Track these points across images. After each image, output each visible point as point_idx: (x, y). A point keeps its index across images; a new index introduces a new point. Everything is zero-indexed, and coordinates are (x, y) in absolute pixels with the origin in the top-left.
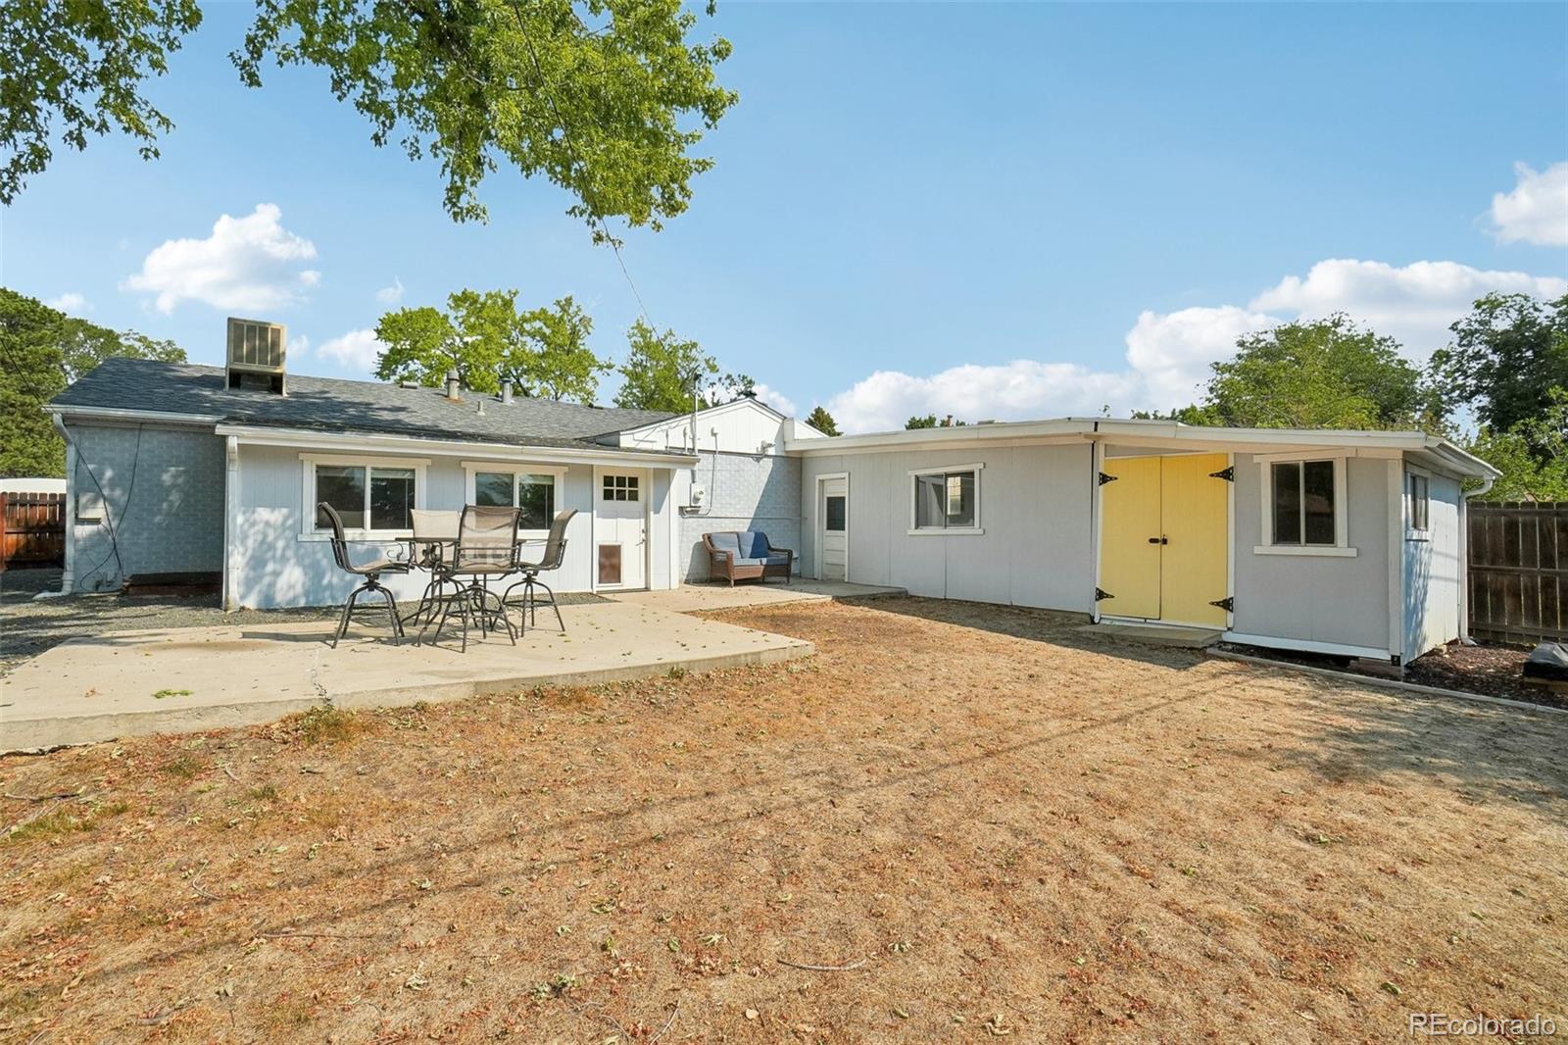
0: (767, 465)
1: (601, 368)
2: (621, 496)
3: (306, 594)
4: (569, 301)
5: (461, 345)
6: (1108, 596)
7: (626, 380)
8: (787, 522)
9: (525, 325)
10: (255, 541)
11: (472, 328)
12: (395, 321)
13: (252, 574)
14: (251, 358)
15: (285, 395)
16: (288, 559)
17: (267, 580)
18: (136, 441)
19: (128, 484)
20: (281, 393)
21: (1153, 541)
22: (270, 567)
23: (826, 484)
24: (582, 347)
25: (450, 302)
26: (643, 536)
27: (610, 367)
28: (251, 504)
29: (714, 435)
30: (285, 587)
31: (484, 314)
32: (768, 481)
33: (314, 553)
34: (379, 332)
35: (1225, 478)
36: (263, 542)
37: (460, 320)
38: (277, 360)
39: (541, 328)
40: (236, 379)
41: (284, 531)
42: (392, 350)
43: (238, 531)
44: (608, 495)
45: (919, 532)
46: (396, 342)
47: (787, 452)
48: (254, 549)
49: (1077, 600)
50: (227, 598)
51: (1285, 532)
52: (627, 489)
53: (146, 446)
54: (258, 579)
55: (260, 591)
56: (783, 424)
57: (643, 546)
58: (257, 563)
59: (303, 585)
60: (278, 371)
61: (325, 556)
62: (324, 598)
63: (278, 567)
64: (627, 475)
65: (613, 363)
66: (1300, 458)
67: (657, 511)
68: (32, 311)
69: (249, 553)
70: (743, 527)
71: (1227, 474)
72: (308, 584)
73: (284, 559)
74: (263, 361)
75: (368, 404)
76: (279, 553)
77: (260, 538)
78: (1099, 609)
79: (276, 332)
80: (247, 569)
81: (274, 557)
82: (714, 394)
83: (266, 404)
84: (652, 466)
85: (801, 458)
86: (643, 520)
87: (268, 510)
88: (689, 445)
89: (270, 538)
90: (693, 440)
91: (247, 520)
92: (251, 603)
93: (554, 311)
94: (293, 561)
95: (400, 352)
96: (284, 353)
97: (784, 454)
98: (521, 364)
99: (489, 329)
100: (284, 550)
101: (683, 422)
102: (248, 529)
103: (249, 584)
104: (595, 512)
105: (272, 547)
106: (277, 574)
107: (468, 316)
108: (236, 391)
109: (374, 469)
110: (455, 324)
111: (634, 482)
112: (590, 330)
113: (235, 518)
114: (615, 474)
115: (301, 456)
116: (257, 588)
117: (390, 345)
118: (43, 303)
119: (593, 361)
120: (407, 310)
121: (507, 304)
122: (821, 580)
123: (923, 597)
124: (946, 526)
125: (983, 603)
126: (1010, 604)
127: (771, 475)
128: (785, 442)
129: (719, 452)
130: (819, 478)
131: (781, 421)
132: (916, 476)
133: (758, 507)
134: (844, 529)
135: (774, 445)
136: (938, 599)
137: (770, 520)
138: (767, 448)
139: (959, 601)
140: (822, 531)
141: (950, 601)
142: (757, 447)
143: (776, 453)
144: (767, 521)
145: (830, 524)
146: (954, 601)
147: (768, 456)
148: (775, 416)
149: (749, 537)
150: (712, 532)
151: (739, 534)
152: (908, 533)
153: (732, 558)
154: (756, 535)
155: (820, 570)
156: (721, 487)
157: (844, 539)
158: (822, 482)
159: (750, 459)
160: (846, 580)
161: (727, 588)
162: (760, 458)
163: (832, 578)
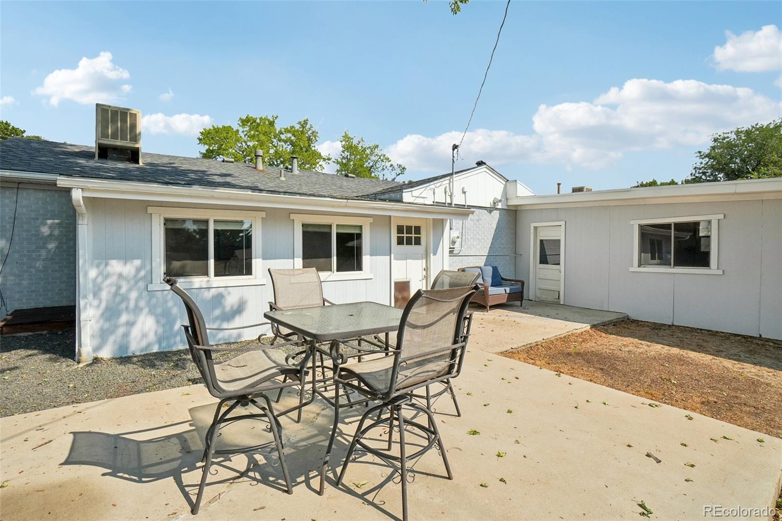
0: (496, 214)
1: (324, 160)
2: (409, 242)
3: (159, 342)
4: (306, 122)
5: (246, 147)
7: (338, 167)
8: (507, 258)
9: (281, 135)
10: (109, 292)
11: (252, 137)
12: (209, 133)
13: (106, 325)
14: (114, 136)
15: (141, 164)
16: (141, 310)
17: (121, 331)
18: (15, 198)
19: (9, 235)
20: (137, 162)
22: (124, 318)
23: (539, 230)
24: (313, 148)
25: (239, 122)
26: (424, 273)
27: (329, 159)
28: (102, 257)
29: (464, 193)
30: (139, 336)
31: (260, 129)
32: (496, 228)
33: (166, 302)
34: (200, 140)
36: (116, 294)
37: (245, 133)
38: (135, 138)
39: (290, 137)
40: (104, 152)
41: (136, 282)
42: (207, 151)
43: (91, 285)
44: (400, 242)
45: (642, 269)
46: (210, 145)
47: (508, 206)
48: (108, 301)
50: (79, 350)
52: (413, 235)
53: (25, 202)
54: (111, 331)
55: (115, 342)
56: (505, 185)
57: (424, 281)
58: (111, 313)
59: (156, 333)
60: (137, 146)
61: (175, 305)
62: (175, 343)
63: (131, 317)
64: (413, 224)
65: (330, 157)
67: (435, 254)
68: (6, 129)
69: (103, 305)
70: (481, 262)
72: (160, 331)
73: (137, 310)
74: (124, 138)
75: (203, 172)
76: (132, 304)
77: (113, 289)
79: (134, 116)
80: (102, 321)
81: (127, 308)
82: (384, 175)
83: (126, 169)
84: (431, 217)
85: (516, 210)
86: (424, 261)
87: (121, 263)
88: (449, 201)
89: (123, 290)
90: (451, 196)
91: (100, 273)
92: (106, 353)
93: (297, 127)
94: (146, 310)
95: (212, 151)
96: (140, 133)
97: (505, 207)
98: (280, 157)
99: (262, 137)
100: (137, 301)
101: (444, 183)
102: (102, 282)
103: (103, 336)
104: (392, 255)
105: (125, 298)
106: (130, 324)
107: (250, 130)
108: (104, 161)
109: (215, 221)
110: (242, 135)
111: (418, 230)
112: (317, 138)
113: (86, 274)
114: (405, 223)
115: (150, 210)
116: (112, 339)
117: (207, 147)
118: (12, 125)
119: (319, 156)
120: (216, 127)
121: (272, 124)
122: (535, 301)
123: (647, 322)
124: (674, 266)
125: (722, 332)
126: (759, 336)
127: (498, 223)
128: (507, 199)
129: (467, 206)
130: (533, 225)
131: (504, 183)
132: (639, 225)
133: (490, 247)
134: (559, 264)
135: (500, 201)
136: (666, 325)
137: (499, 257)
138: (496, 204)
139: (691, 328)
140: (535, 265)
141: (681, 328)
142: (491, 203)
143: (502, 206)
144: (497, 257)
145: (544, 260)
146: (687, 329)
147: (497, 209)
148: (500, 178)
149: (489, 270)
150: (463, 267)
151: (480, 268)
152: (631, 269)
153: (488, 289)
154: (491, 269)
155: (534, 293)
156: (468, 232)
157: (559, 271)
158: (536, 228)
159: (486, 211)
160: (562, 303)
161: (486, 313)
162: (492, 211)
163: (545, 300)
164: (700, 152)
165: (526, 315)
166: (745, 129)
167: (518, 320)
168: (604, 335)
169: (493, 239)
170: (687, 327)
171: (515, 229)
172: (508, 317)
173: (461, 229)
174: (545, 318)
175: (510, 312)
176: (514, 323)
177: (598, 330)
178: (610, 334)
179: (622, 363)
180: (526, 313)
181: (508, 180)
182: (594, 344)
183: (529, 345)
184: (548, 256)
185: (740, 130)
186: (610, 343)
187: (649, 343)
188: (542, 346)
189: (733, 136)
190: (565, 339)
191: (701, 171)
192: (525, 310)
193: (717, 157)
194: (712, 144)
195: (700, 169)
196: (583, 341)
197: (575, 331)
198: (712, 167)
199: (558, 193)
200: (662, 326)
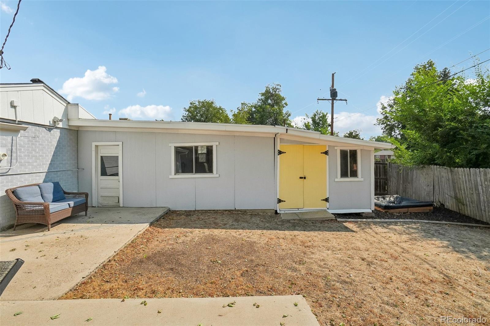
0: (56, 134)
6: (283, 201)
8: (69, 172)
21: (301, 178)
23: (99, 148)
29: (14, 107)
32: (57, 146)
35: (326, 154)
45: (177, 176)
47: (69, 126)
49: (269, 204)
51: (344, 174)
56: (67, 107)
66: (348, 149)
70: (40, 179)
71: (326, 153)
78: (280, 208)
85: (78, 131)
97: (67, 127)
122: (98, 207)
123: (181, 211)
124: (195, 173)
125: (219, 210)
126: (234, 209)
127: (59, 141)
128: (68, 120)
129: (18, 121)
130: (94, 144)
131: (65, 105)
132: (174, 146)
133: (50, 164)
134: (117, 174)
135: (61, 121)
136: (192, 211)
137: (61, 172)
138: (57, 123)
139: (205, 210)
140: (97, 177)
141: (200, 211)
142: (50, 121)
143: (63, 126)
144: (59, 173)
145: (104, 173)
146: (203, 211)
147: (57, 128)
148: (61, 100)
149: (50, 186)
150: (15, 187)
151: (39, 186)
152: (170, 177)
153: (49, 208)
154: (52, 185)
155: (97, 200)
156: (20, 150)
157: (118, 181)
158: (97, 146)
159: (44, 129)
160: (121, 205)
161: (46, 233)
162: (52, 129)
163: (107, 205)
164: (185, 108)
165: (93, 225)
166: (201, 101)
167: (85, 233)
168: (160, 230)
169: (53, 155)
170: (203, 210)
171: (76, 146)
172: (73, 232)
173: (10, 145)
174: (111, 225)
175: (75, 224)
176: (82, 239)
177: (155, 227)
178: (164, 227)
179: (183, 256)
180: (92, 222)
181: (69, 103)
182: (157, 243)
183: (102, 265)
184: (106, 169)
185: (199, 101)
186: (168, 238)
187: (191, 230)
188: (115, 260)
189: (197, 103)
190: (133, 245)
191: (185, 118)
192: (91, 219)
193: (192, 112)
194: (190, 105)
195: (185, 117)
196: (148, 241)
197: (139, 233)
198: (190, 117)
199: (110, 119)
200: (190, 212)
